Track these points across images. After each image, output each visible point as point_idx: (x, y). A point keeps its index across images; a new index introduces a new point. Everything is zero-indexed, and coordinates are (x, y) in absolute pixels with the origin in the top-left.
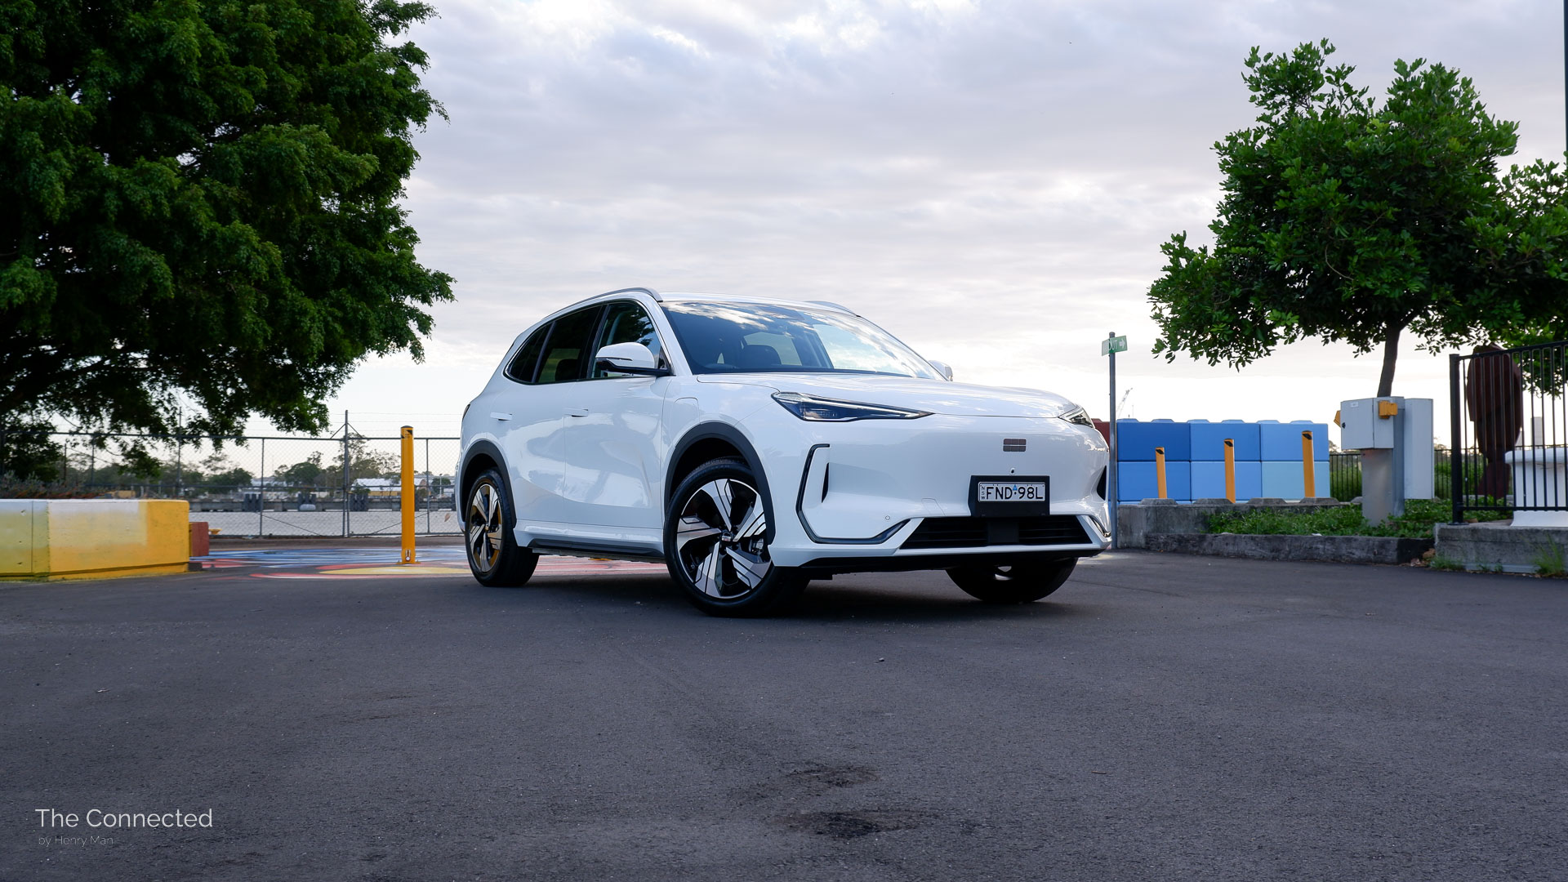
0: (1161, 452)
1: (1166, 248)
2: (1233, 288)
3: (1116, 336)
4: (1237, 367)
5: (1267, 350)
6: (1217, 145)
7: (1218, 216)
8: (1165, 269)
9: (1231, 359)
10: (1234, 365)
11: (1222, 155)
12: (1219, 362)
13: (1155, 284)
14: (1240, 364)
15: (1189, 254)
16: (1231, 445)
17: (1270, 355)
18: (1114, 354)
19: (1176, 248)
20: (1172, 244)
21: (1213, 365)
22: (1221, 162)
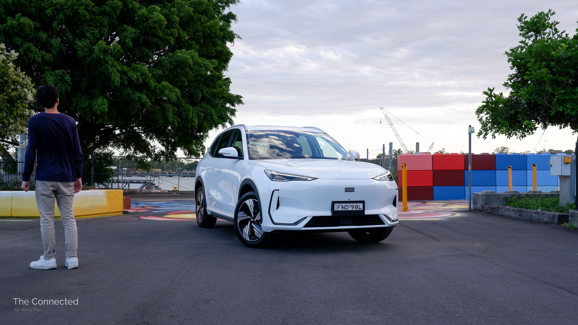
0: (510, 168)
1: (485, 93)
2: (511, 110)
3: (472, 127)
4: (520, 139)
5: (532, 132)
6: (506, 53)
7: (507, 80)
8: (483, 102)
9: (517, 136)
10: (519, 138)
11: (509, 57)
12: (512, 137)
13: (479, 108)
14: (521, 138)
15: (495, 96)
16: (535, 166)
17: (533, 134)
18: (471, 134)
19: (489, 93)
20: (487, 92)
21: (509, 138)
22: (508, 59)
